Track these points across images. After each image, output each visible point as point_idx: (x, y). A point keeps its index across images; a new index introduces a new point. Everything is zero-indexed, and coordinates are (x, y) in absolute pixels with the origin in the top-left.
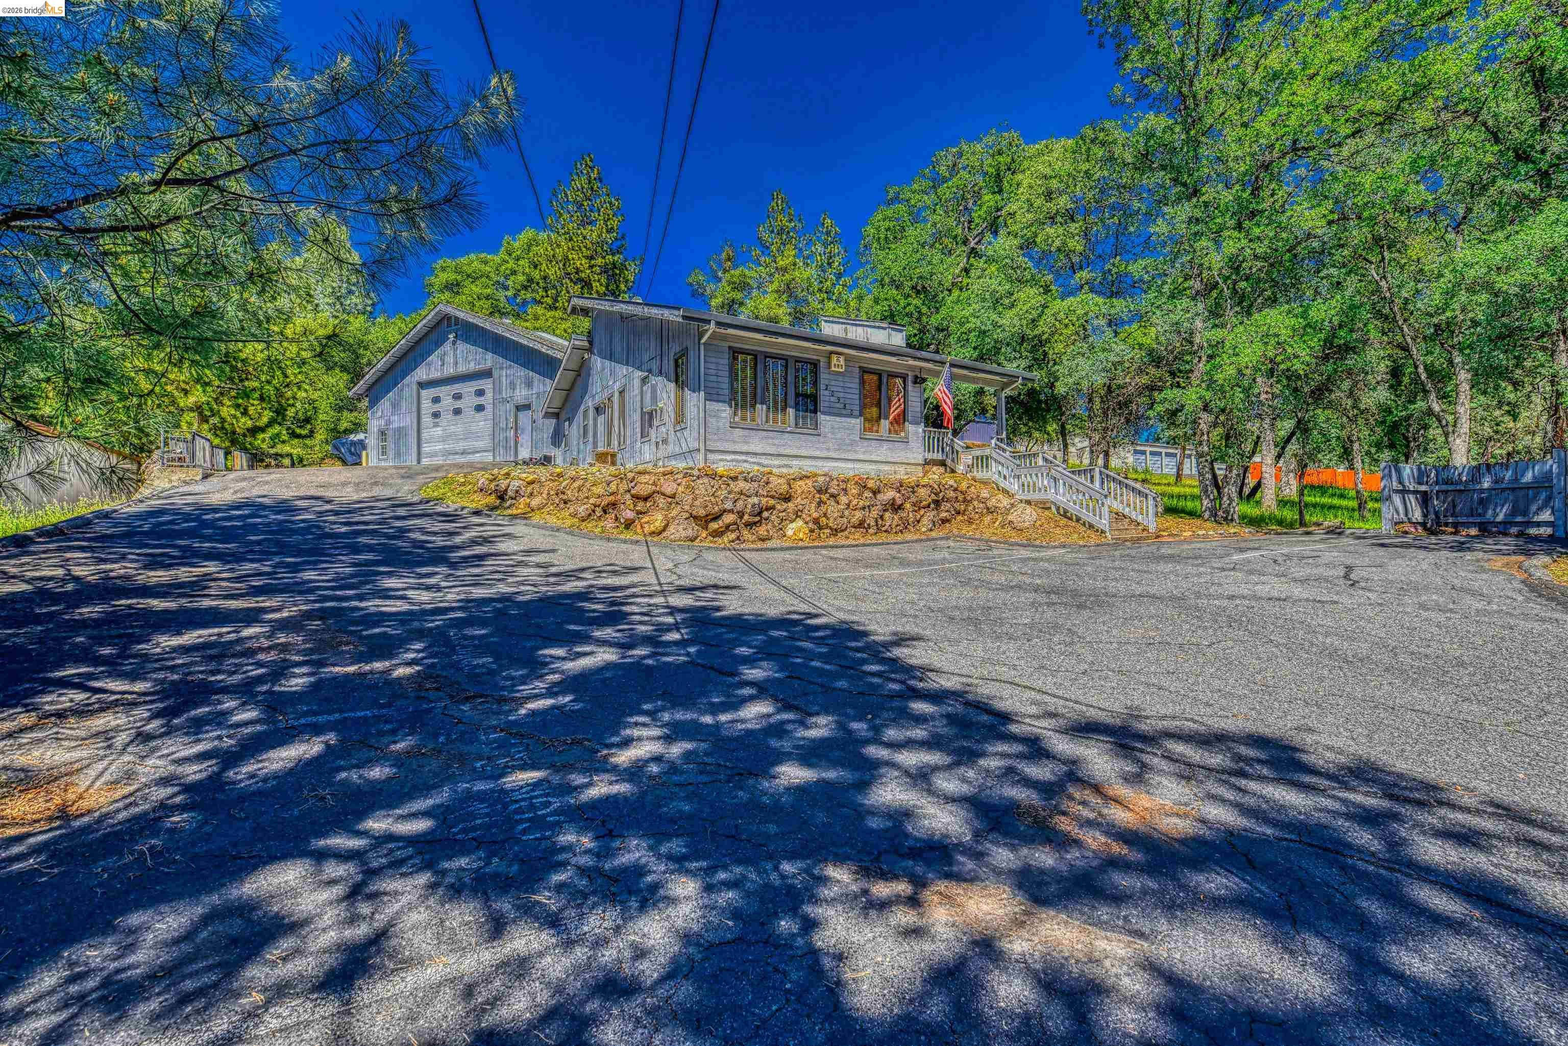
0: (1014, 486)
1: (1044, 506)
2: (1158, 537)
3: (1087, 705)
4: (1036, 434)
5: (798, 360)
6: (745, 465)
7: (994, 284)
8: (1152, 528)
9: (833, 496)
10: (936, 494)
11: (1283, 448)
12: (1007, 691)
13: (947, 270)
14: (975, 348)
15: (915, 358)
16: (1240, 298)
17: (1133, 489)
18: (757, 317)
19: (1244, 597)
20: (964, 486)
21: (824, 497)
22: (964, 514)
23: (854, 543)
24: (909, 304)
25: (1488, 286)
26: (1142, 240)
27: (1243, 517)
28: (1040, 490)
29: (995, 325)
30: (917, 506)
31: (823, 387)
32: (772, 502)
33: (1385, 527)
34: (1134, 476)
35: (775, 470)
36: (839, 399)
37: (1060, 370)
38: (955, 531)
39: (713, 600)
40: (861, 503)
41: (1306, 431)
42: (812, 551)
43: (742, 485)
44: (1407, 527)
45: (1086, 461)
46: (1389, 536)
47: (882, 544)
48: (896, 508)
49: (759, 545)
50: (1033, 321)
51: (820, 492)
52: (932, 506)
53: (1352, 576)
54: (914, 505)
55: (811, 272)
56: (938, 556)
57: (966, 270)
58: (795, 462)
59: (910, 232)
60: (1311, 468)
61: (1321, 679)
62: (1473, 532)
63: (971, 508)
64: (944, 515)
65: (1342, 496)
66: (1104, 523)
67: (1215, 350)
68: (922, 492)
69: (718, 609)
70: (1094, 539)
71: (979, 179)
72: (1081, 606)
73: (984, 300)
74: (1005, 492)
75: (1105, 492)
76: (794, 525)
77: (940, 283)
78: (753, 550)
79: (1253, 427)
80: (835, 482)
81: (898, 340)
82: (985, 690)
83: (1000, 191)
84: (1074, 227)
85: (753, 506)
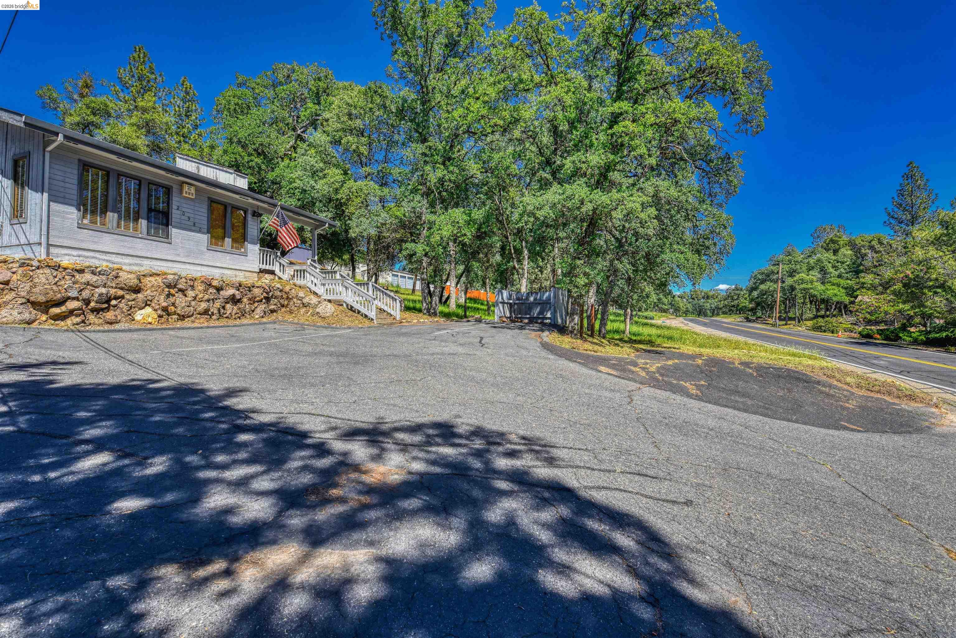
0: (320, 290)
1: (339, 303)
2: (401, 323)
3: (354, 421)
4: (337, 259)
5: (150, 183)
6: (93, 260)
7: (313, 161)
8: (398, 318)
9: (181, 290)
10: (267, 293)
11: (460, 279)
12: (306, 418)
13: (281, 144)
14: (299, 200)
15: (254, 199)
16: (443, 201)
17: (389, 296)
18: (114, 142)
19: (438, 354)
20: (287, 288)
21: (172, 291)
22: (287, 307)
23: (199, 325)
24: (252, 161)
25: (534, 215)
26: (399, 157)
27: (441, 313)
28: (337, 294)
29: (313, 187)
30: (252, 300)
31: (175, 207)
32: (120, 293)
33: (496, 319)
34: (392, 289)
35: (124, 268)
36: (189, 218)
37: (353, 224)
38: (280, 318)
39: (50, 375)
40: (206, 297)
41: (469, 271)
42: (160, 332)
43: (88, 277)
44: (505, 319)
45: (366, 279)
46: (497, 323)
47: (221, 327)
48: (234, 300)
49: (107, 327)
50: (337, 189)
51: (169, 286)
52: (264, 301)
53: (483, 342)
54: (250, 299)
55: (169, 119)
56: (266, 334)
57: (295, 148)
58: (146, 262)
59: (254, 111)
60: (469, 291)
61: (466, 392)
62: (526, 321)
63: (291, 303)
64: (272, 307)
65: (482, 304)
66: (372, 314)
67: (431, 225)
68: (256, 291)
69: (51, 382)
70: (367, 323)
71: (306, 92)
72: (356, 363)
73: (305, 169)
74: (315, 293)
75: (375, 297)
76: (143, 312)
77: (275, 152)
78: (99, 331)
79: (447, 267)
80: (184, 280)
81: (242, 183)
82: (292, 420)
83: (319, 103)
84: (364, 140)
85: (101, 295)
